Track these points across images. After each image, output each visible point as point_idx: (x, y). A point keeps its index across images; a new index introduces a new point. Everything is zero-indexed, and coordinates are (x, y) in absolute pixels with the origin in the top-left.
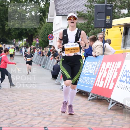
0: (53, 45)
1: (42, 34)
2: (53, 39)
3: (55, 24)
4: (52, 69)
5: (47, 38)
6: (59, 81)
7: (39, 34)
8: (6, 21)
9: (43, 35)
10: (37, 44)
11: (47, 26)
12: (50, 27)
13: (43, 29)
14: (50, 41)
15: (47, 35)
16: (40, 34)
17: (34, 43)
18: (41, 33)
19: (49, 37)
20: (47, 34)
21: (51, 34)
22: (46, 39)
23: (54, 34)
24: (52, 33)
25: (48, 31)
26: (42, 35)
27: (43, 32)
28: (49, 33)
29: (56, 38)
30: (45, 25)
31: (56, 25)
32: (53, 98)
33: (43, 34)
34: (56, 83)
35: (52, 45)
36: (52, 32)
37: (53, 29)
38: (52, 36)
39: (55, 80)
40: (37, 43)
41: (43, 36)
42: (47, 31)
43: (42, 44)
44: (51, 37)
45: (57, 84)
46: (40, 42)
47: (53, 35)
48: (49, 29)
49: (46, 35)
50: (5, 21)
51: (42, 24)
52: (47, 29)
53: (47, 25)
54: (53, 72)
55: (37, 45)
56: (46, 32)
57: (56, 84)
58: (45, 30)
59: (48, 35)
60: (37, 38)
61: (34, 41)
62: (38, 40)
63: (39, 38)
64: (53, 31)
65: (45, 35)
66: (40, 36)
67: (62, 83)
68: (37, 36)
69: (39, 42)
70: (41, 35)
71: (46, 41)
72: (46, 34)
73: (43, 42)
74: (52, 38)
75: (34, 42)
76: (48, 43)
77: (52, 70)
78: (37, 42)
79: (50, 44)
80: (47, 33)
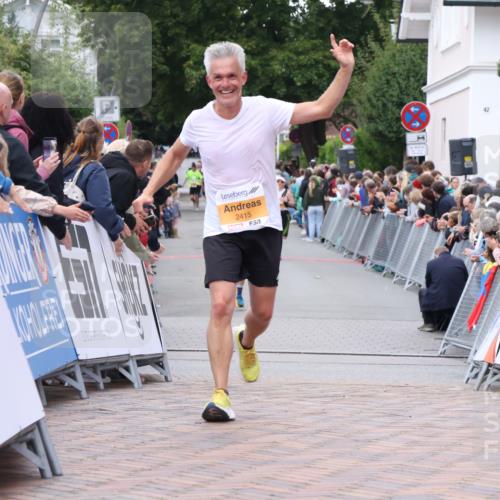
0: (427, 159)
1: (369, 100)
2: (428, 128)
3: (437, 47)
4: (422, 281)
5: (398, 119)
6: (460, 341)
7: (355, 101)
8: (187, 37)
9: (373, 106)
10: (346, 151)
11: (397, 58)
12: (413, 62)
13: (374, 77)
14: (411, 137)
15: (394, 108)
16: (360, 102)
17: (332, 150)
18: (363, 98)
19: (408, 117)
20: (395, 99)
21: (415, 99)
22: (390, 126)
23: (430, 99)
24: (423, 96)
25: (403, 84)
26: (370, 109)
27: (377, 90)
28: (408, 95)
29: (444, 119)
30: (387, 53)
31: (443, 52)
32: (427, 425)
33: (374, 101)
34: (441, 350)
35: (422, 159)
36: (424, 89)
37: (426, 74)
38: (424, 109)
39: (436, 335)
40: (346, 147)
41: (374, 113)
42: (398, 83)
43: (370, 153)
44: (416, 117)
45: (447, 354)
46: (358, 142)
47: (428, 106)
48: (408, 77)
49: (390, 105)
50: (183, 41)
51: (371, 53)
52: (394, 74)
53: (394, 55)
54: (428, 294)
55: (345, 157)
56: (391, 92)
57: (443, 355)
58: (388, 82)
59: (401, 105)
60: (347, 121)
61: (328, 137)
62: (348, 135)
63: (357, 121)
64: (425, 84)
65: (384, 105)
66: (359, 110)
67: (473, 350)
68: (347, 113)
69: (355, 145)
70: (367, 105)
71: (392, 135)
72: (393, 102)
73: (376, 145)
74: (420, 121)
75: (328, 144)
76: (402, 144)
77: (424, 286)
78: (347, 143)
79: (413, 151)
80: (395, 93)
